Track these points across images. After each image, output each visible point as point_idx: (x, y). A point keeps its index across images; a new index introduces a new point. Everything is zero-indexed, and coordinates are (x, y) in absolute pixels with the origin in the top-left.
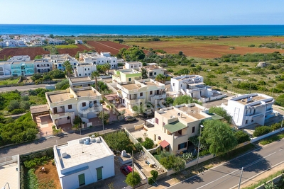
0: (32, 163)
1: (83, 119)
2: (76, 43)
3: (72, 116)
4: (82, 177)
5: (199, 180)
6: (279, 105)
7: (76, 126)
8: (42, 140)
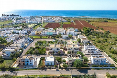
0: (42, 59)
1: (55, 52)
2: (71, 21)
3: (53, 51)
4: (48, 63)
5: (69, 71)
6: (115, 61)
7: (53, 53)
8: (46, 55)
